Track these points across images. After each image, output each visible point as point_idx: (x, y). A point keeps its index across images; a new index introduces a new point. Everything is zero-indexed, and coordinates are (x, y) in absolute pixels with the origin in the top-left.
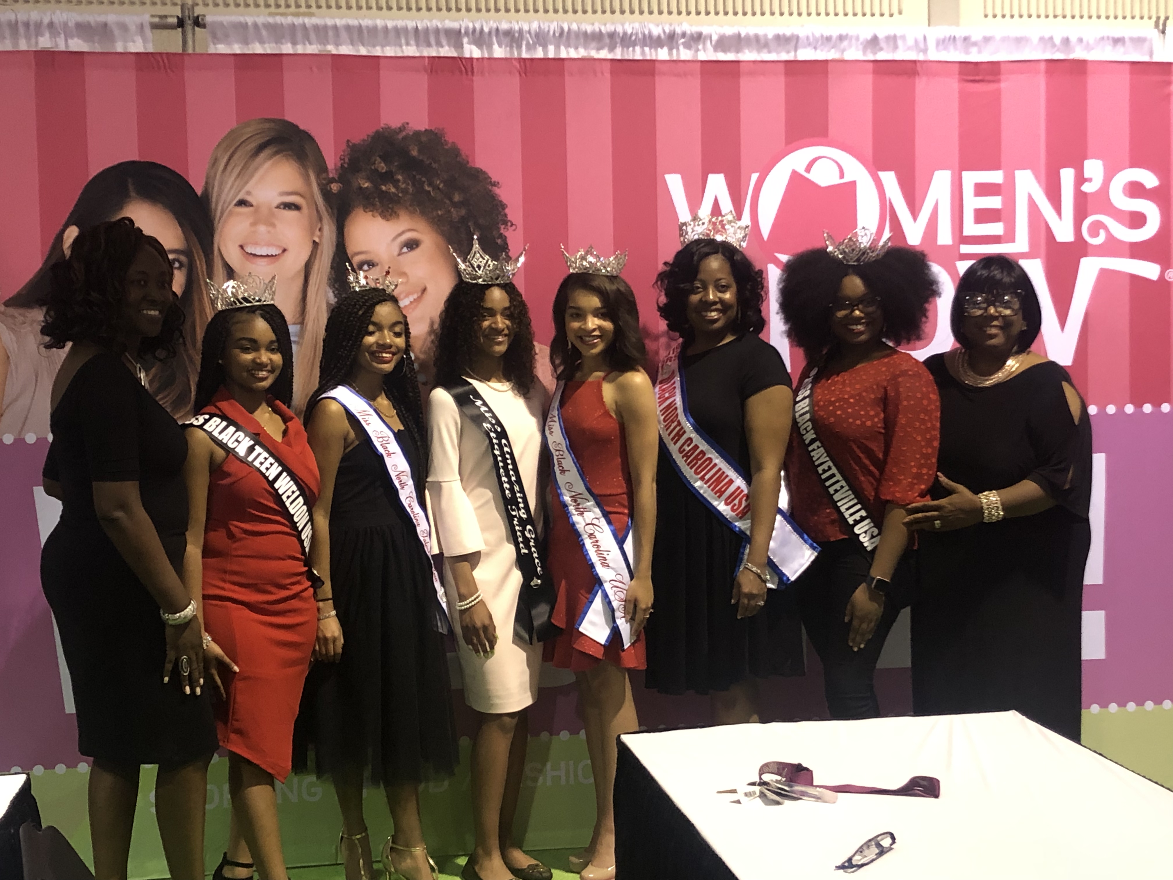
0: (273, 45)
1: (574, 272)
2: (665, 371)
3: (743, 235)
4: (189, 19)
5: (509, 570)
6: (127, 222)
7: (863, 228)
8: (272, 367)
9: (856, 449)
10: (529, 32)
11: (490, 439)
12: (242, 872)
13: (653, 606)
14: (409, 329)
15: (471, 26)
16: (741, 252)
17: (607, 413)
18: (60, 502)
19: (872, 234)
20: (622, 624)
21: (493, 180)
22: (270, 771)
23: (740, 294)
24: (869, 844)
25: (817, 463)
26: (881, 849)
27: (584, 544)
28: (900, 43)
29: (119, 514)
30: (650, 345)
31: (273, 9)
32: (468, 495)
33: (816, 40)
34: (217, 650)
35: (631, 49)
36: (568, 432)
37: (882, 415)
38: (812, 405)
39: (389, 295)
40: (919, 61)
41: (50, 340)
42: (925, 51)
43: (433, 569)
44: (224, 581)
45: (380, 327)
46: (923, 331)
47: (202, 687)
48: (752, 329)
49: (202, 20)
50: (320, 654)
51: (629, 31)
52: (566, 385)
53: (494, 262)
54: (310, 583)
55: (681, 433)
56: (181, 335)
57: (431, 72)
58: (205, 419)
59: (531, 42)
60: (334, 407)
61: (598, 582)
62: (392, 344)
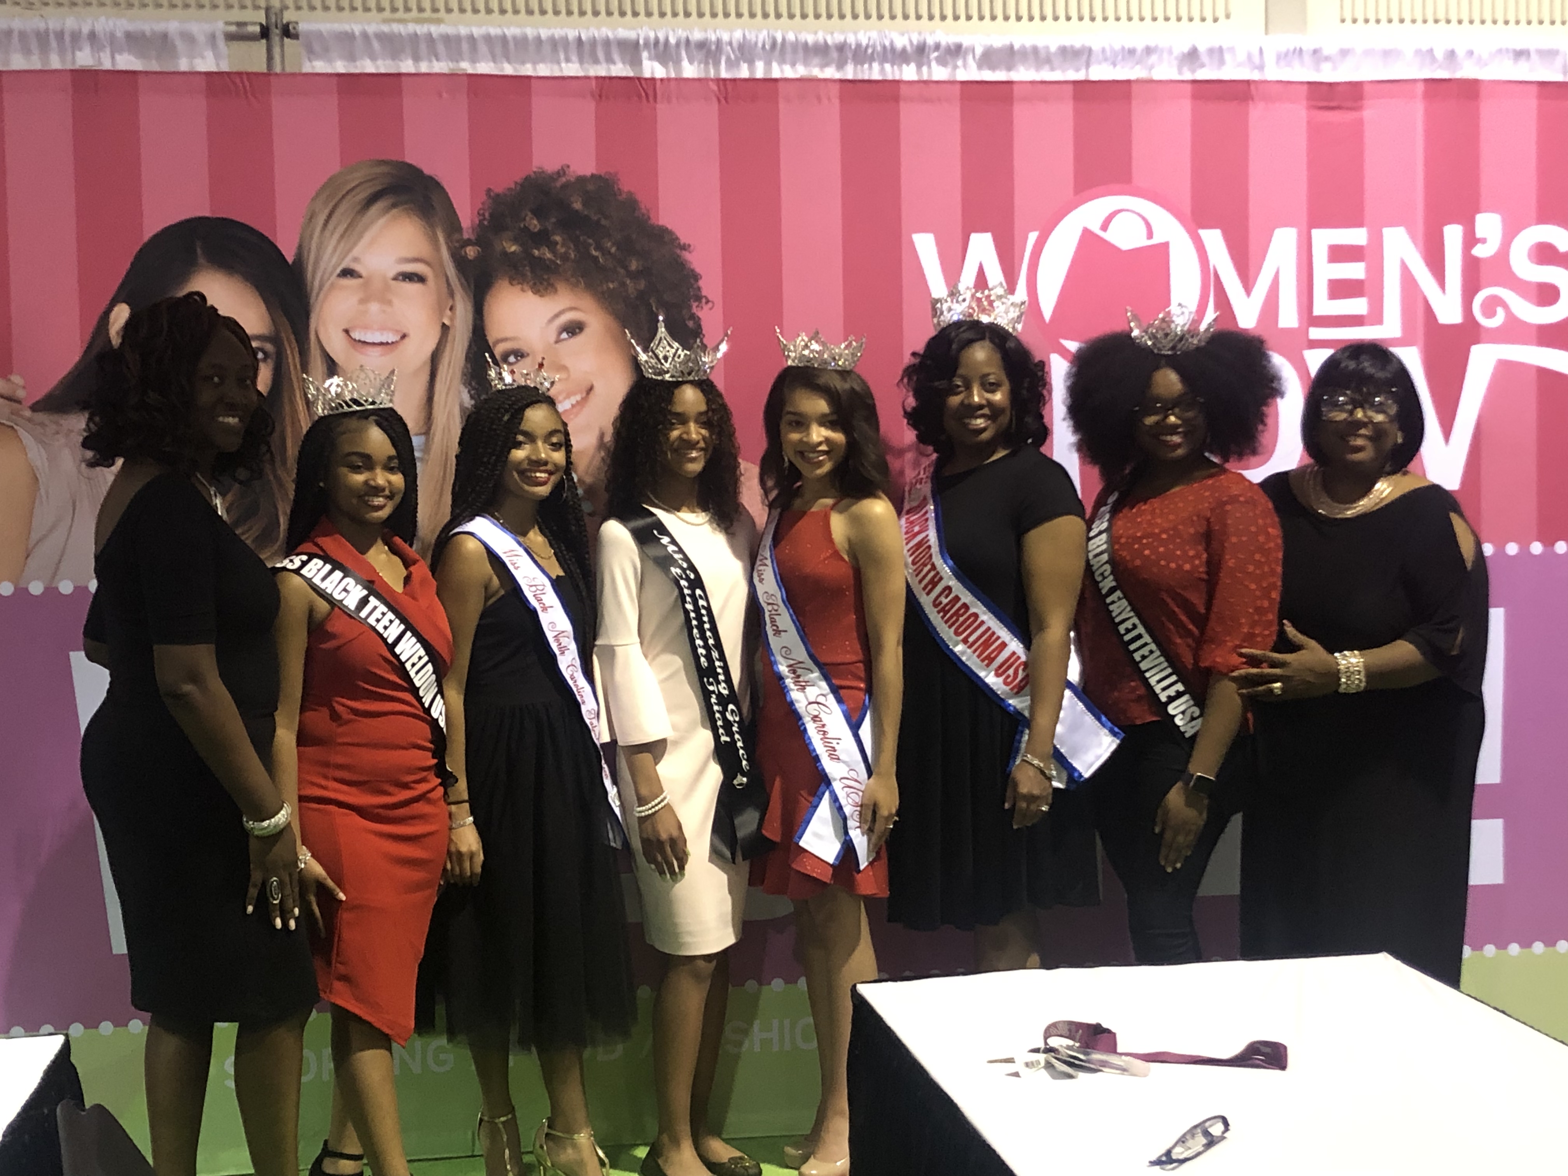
0: (389, 62)
1: (793, 364)
2: (912, 496)
3: (1017, 314)
4: (277, 27)
5: (705, 765)
6: (196, 297)
7: (1180, 305)
8: (391, 492)
9: (1169, 600)
10: (730, 44)
11: (681, 589)
12: (347, 1166)
13: (898, 813)
14: (570, 441)
15: (652, 35)
16: (1015, 337)
17: (836, 554)
18: (107, 672)
19: (1190, 313)
20: (857, 836)
21: (682, 243)
22: (386, 1030)
23: (1014, 395)
24: (1195, 1131)
25: (1117, 620)
26: (1210, 1138)
27: (805, 729)
28: (1227, 57)
29: (188, 688)
30: (894, 464)
31: (387, 14)
32: (650, 664)
33: (1115, 54)
34: (318, 869)
35: (866, 66)
36: (784, 580)
37: (1205, 556)
38: (1111, 541)
39: (543, 394)
40: (1254, 81)
41: (94, 456)
42: (1261, 68)
43: (603, 762)
44: (326, 777)
45: (531, 438)
46: (1260, 442)
47: (297, 920)
48: (1030, 441)
49: (294, 28)
50: (453, 875)
51: (864, 42)
52: (781, 515)
53: (686, 352)
54: (439, 780)
55: (936, 580)
56: (269, 450)
57: (600, 96)
58: (302, 561)
59: (732, 56)
60: (471, 545)
61: (825, 780)
62: (549, 460)
